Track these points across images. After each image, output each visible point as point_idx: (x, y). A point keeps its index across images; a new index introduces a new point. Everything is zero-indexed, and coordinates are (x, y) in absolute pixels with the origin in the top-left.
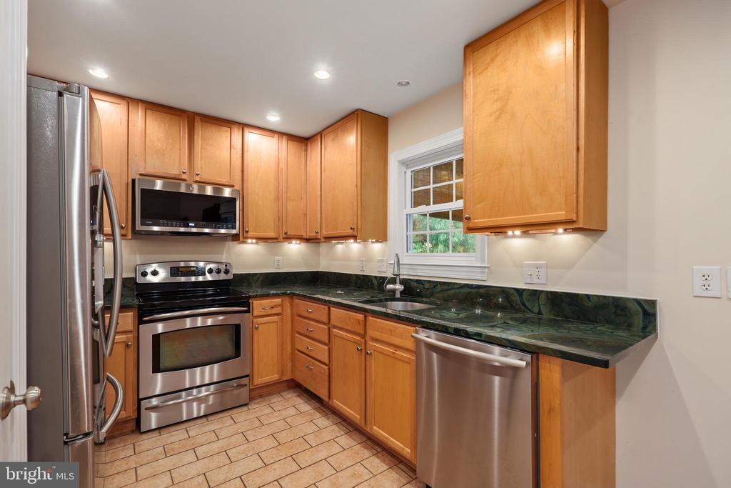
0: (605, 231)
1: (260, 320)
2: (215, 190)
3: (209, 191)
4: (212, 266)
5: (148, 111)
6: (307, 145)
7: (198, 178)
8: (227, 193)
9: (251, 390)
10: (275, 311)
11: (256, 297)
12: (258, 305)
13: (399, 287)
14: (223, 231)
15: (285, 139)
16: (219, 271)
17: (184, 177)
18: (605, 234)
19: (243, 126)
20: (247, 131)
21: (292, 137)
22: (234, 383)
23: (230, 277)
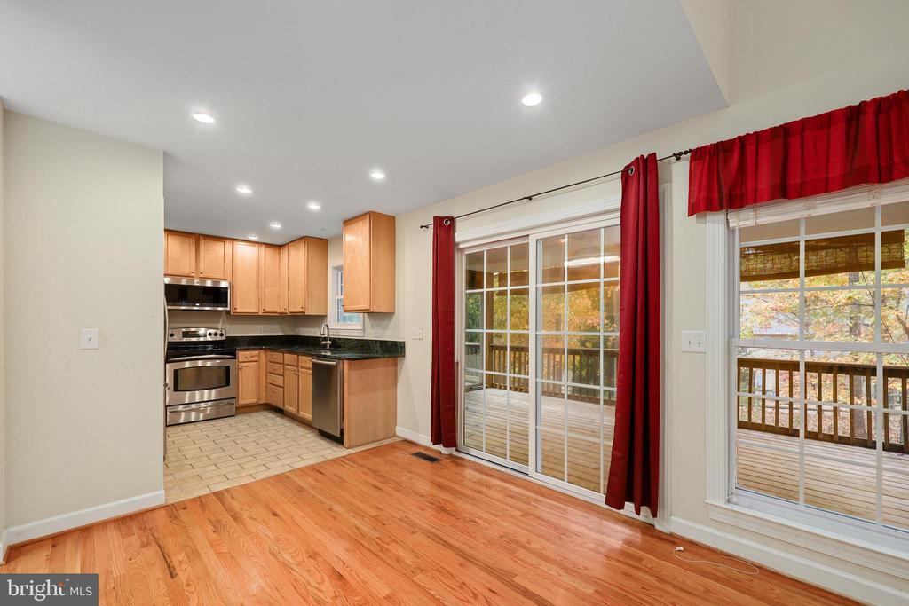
0: (394, 313)
1: (243, 364)
2: (214, 282)
3: (209, 284)
4: (212, 331)
5: (169, 236)
6: (280, 250)
7: (201, 275)
8: (223, 284)
9: (237, 408)
10: (254, 359)
11: (240, 350)
12: (242, 355)
13: (329, 342)
14: (220, 309)
15: (263, 246)
16: (216, 334)
17: (193, 275)
18: (395, 316)
19: (233, 240)
20: (235, 243)
21: (268, 245)
22: (226, 402)
23: (224, 338)
